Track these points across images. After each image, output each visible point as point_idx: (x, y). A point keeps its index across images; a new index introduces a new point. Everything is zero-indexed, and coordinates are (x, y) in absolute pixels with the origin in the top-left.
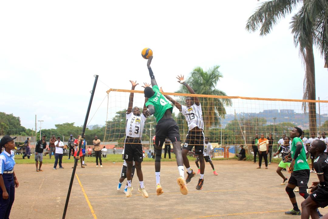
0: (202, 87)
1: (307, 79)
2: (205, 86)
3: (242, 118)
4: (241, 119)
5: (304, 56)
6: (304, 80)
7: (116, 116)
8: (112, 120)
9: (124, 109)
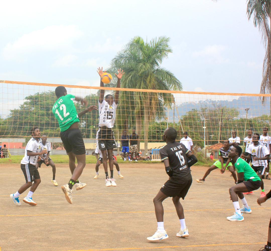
0: (141, 65)
1: (269, 58)
2: (144, 64)
3: (204, 108)
4: (202, 109)
5: (266, 28)
6: (265, 60)
7: (26, 103)
8: (20, 109)
9: (37, 92)
